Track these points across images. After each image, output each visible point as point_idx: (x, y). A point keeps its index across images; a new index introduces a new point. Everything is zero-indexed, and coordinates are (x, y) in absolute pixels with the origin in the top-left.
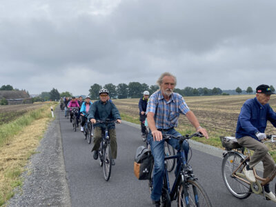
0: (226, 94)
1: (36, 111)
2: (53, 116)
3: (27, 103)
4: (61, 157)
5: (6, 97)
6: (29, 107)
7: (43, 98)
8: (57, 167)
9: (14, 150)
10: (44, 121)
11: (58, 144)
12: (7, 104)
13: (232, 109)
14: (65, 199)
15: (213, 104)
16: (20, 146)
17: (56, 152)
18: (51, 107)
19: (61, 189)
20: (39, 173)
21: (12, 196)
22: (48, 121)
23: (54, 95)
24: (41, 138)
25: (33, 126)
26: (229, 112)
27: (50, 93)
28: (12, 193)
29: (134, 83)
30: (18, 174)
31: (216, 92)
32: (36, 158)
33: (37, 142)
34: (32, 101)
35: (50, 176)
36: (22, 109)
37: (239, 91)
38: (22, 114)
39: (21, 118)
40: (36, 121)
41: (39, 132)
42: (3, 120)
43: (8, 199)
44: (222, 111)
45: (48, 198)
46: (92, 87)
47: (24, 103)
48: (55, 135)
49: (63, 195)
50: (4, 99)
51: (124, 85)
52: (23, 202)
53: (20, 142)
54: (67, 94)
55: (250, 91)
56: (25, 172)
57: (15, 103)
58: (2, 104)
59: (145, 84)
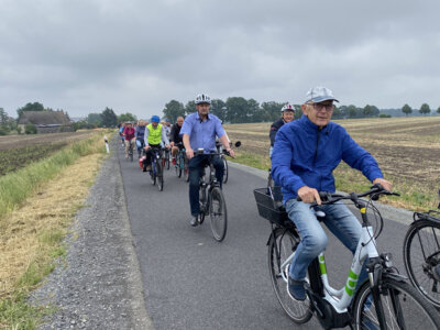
0: (386, 115)
1: (81, 143)
2: (108, 151)
3: (67, 131)
4: (123, 213)
5: (34, 121)
6: (70, 138)
7: (91, 123)
8: (117, 227)
9: (51, 201)
10: (94, 157)
11: (118, 194)
12: (35, 132)
13: (396, 139)
14: (133, 276)
15: (365, 131)
16: (59, 196)
17: (115, 205)
18: (104, 137)
19: (126, 261)
20: (90, 237)
21: (52, 270)
22: (101, 158)
23: (108, 119)
24: (90, 184)
25: (78, 166)
26: (391, 144)
27: (101, 115)
28: (51, 265)
29: (235, 99)
30: (58, 238)
31: (370, 112)
32: (85, 215)
33: (85, 190)
34: (75, 127)
35: (108, 241)
36: (60, 141)
37: (407, 110)
38: (59, 147)
39: (59, 154)
40: (82, 159)
41: (88, 175)
42: (31, 158)
43: (45, 275)
44: (379, 142)
45: (107, 275)
46: (167, 105)
47: (62, 131)
48: (113, 179)
49: (129, 270)
50: (30, 124)
51: (220, 102)
52: (68, 278)
53: (59, 190)
54: (129, 117)
55: (425, 110)
56: (69, 235)
57: (47, 130)
58: (28, 133)
59: (253, 101)
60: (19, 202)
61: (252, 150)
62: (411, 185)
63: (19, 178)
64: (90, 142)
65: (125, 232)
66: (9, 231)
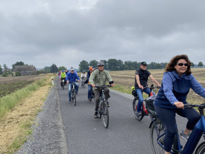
1: (41, 80)
2: (53, 84)
3: (35, 74)
4: (59, 114)
5: (19, 70)
6: (36, 78)
7: (46, 71)
8: (57, 121)
9: (26, 108)
10: (47, 87)
11: (57, 105)
12: (20, 75)
14: (63, 144)
16: (30, 106)
17: (56, 110)
18: (51, 78)
19: (60, 137)
20: (44, 125)
21: (25, 142)
22: (50, 87)
23: (54, 69)
24: (44, 100)
25: (39, 91)
27: (50, 67)
28: (25, 139)
29: (112, 60)
30: (29, 126)
32: (42, 114)
33: (42, 102)
34: (38, 73)
36: (31, 79)
38: (30, 82)
39: (30, 85)
40: (41, 88)
41: (44, 96)
42: (18, 87)
43: (22, 143)
45: (51, 144)
47: (32, 75)
48: (55, 97)
49: (61, 141)
50: (18, 71)
51: (105, 61)
52: (33, 146)
53: (30, 102)
55: (201, 65)
56: (34, 124)
57: (25, 74)
58: (17, 75)
59: (120, 61)
60: (11, 108)
61: (120, 83)
62: (194, 100)
63: (11, 97)
64: (45, 80)
65: (60, 123)
66: (6, 122)
